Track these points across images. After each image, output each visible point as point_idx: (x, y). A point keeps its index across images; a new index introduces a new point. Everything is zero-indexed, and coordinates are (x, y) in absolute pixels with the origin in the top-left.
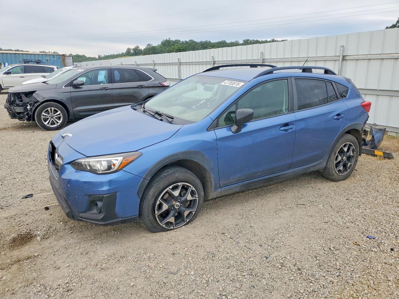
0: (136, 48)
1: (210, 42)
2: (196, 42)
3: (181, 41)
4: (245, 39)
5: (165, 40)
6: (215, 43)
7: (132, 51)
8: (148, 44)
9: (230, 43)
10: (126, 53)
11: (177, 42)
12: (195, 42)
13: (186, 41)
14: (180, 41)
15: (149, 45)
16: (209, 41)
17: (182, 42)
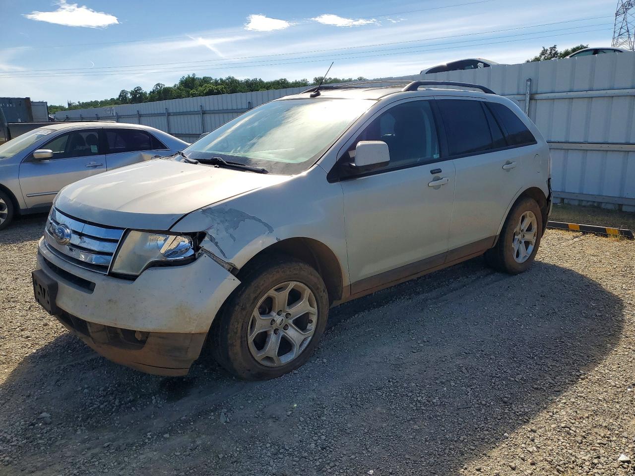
0: (136, 91)
1: (261, 81)
2: (238, 81)
3: (214, 78)
4: (317, 77)
5: (186, 77)
6: (269, 83)
7: (129, 95)
8: (157, 83)
9: (293, 83)
10: (118, 99)
11: (206, 80)
12: (236, 80)
13: (221, 80)
14: (211, 79)
15: (158, 85)
16: (260, 79)
17: (216, 80)
